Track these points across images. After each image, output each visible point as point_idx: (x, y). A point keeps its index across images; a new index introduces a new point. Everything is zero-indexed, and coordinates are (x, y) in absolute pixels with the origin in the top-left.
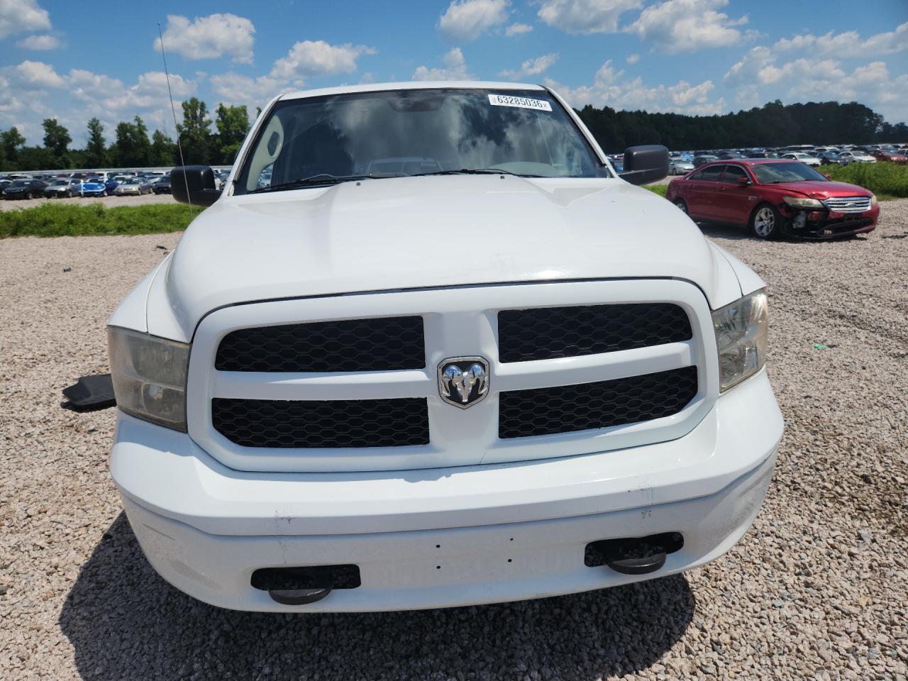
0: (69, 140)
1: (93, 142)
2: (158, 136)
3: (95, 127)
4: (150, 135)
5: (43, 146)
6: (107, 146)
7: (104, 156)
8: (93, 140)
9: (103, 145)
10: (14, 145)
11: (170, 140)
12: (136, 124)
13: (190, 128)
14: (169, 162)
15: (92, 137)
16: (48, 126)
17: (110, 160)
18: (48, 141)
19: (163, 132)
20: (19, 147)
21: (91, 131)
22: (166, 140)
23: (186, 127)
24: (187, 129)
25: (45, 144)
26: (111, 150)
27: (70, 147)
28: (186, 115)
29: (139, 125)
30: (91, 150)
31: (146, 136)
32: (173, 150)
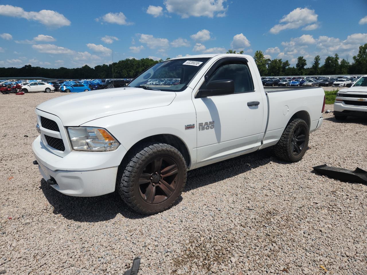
0: (306, 64)
1: (315, 65)
2: (343, 62)
3: (317, 59)
4: (340, 61)
5: (295, 67)
6: (320, 66)
7: (317, 70)
8: (315, 64)
9: (318, 66)
10: (285, 66)
11: (349, 63)
12: (335, 57)
13: (360, 58)
14: (345, 73)
15: (315, 63)
16: (299, 59)
17: (319, 72)
18: (298, 65)
19: (346, 60)
20: (287, 67)
21: (315, 60)
22: (346, 63)
23: (358, 57)
24: (358, 58)
25: (296, 66)
26: (321, 68)
27: (305, 67)
28: (360, 52)
29: (336, 57)
30: (313, 68)
31: (338, 62)
32: (348, 67)
